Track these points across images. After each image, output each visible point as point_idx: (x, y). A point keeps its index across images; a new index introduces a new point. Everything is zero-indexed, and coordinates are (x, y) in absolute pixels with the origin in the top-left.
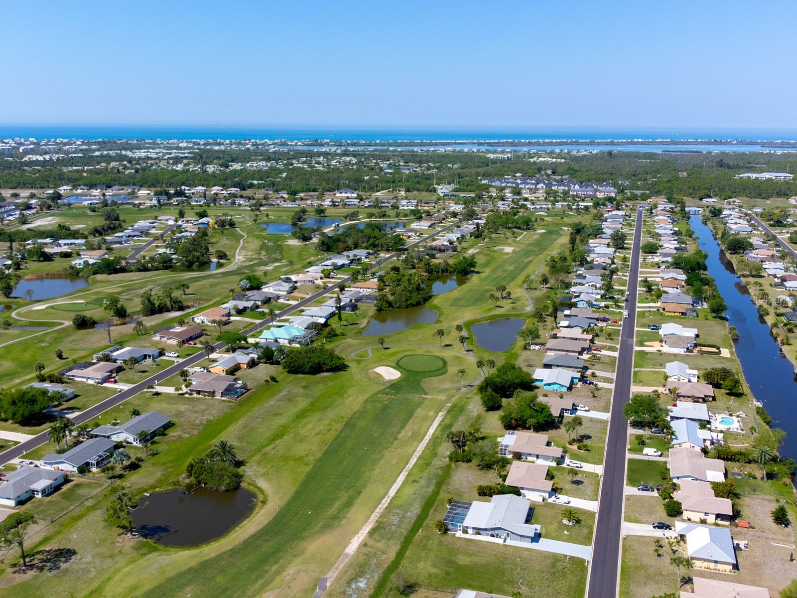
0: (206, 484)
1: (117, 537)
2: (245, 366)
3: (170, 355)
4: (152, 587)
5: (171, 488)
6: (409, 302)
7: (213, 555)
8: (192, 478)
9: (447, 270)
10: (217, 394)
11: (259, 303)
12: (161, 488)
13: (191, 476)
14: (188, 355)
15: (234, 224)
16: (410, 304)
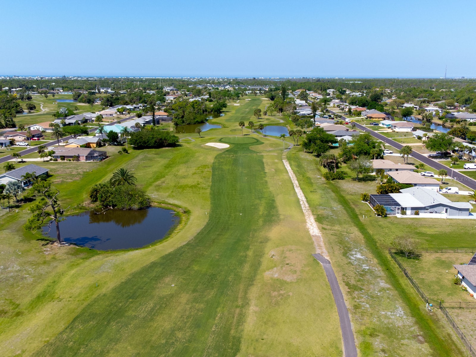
0: (114, 206)
1: (43, 247)
2: (95, 145)
3: (20, 144)
4: (119, 283)
5: (77, 211)
6: (196, 120)
7: (171, 250)
8: (98, 203)
9: (206, 111)
10: (81, 158)
11: (80, 122)
12: (67, 212)
13: (96, 201)
14: (37, 145)
15: (31, 98)
16: (197, 121)
